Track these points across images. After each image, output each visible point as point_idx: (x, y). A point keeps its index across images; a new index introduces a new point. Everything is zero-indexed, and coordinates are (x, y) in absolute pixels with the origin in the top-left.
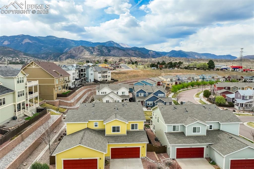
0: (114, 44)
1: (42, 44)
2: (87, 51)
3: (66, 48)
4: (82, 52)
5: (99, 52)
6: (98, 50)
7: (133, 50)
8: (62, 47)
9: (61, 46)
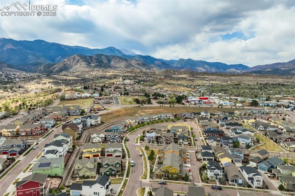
0: (115, 50)
1: (29, 51)
2: (84, 61)
3: (59, 56)
4: (78, 63)
5: (97, 63)
6: (96, 60)
7: (136, 60)
8: (53, 55)
9: (53, 53)
